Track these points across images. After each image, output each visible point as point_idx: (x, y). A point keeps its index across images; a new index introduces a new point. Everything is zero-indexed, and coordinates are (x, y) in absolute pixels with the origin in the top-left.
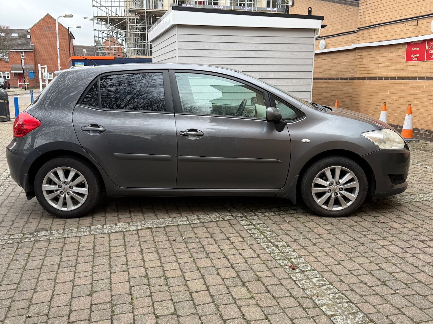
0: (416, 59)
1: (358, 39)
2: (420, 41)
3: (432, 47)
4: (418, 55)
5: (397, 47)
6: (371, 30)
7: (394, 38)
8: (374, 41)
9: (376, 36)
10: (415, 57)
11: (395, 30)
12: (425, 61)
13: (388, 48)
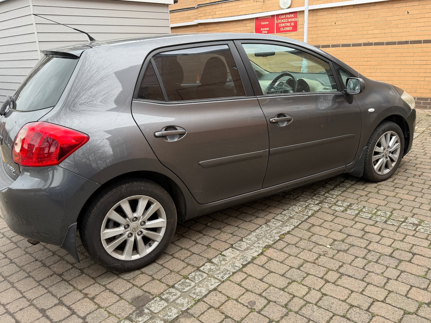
0: (266, 32)
1: (199, 15)
2: (269, 16)
3: (281, 21)
4: (268, 29)
5: (244, 22)
6: (214, 7)
7: (240, 14)
8: (218, 17)
9: (220, 12)
10: (265, 31)
11: (240, 6)
12: (275, 33)
13: (235, 23)
